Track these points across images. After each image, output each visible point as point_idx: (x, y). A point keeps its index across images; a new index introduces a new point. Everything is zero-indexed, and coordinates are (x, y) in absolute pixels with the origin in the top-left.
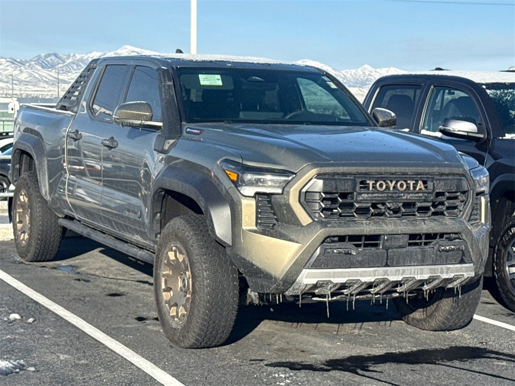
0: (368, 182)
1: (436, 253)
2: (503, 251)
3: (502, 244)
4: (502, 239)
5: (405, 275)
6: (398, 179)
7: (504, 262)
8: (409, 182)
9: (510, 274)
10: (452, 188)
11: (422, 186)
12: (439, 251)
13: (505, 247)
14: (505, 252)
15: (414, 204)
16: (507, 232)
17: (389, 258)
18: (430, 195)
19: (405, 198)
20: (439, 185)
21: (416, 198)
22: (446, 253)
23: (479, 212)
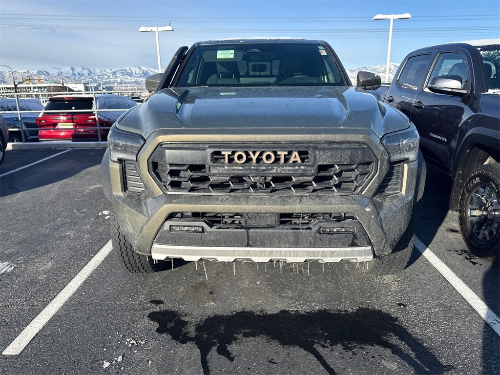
0: (223, 153)
1: (315, 236)
2: (467, 195)
3: (467, 189)
4: (467, 185)
5: (273, 256)
6: (264, 150)
7: (466, 205)
8: (279, 153)
9: (471, 216)
10: (343, 160)
11: (298, 159)
12: (320, 233)
13: (469, 192)
14: (469, 197)
15: (290, 179)
16: (472, 181)
17: (250, 238)
18: (310, 168)
19: (274, 171)
20: (323, 157)
21: (290, 172)
22: (329, 236)
23: (400, 181)
